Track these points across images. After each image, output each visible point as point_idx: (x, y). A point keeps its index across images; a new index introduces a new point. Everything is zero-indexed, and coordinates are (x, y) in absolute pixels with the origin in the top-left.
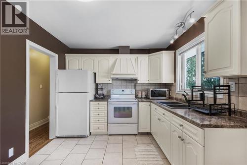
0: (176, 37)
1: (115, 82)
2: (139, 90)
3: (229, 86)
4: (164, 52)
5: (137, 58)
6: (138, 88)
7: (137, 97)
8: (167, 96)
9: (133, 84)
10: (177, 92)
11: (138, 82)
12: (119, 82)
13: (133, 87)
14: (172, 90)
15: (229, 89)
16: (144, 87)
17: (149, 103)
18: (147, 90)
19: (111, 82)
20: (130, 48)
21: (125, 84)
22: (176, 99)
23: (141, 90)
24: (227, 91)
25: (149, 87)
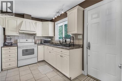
0: (56, 17)
1: (21, 35)
2: (37, 40)
3: (73, 37)
4: (50, 22)
5: (36, 22)
6: (36, 38)
7: (35, 43)
8: (51, 42)
9: (33, 37)
10: (55, 40)
11: (37, 36)
12: (24, 35)
13: (33, 38)
14: (53, 39)
15: (73, 38)
16: (39, 38)
17: (43, 46)
18: (41, 40)
19: (18, 35)
20: (32, 16)
21: (28, 36)
22: (55, 43)
23: (38, 40)
24: (73, 39)
25: (42, 38)
